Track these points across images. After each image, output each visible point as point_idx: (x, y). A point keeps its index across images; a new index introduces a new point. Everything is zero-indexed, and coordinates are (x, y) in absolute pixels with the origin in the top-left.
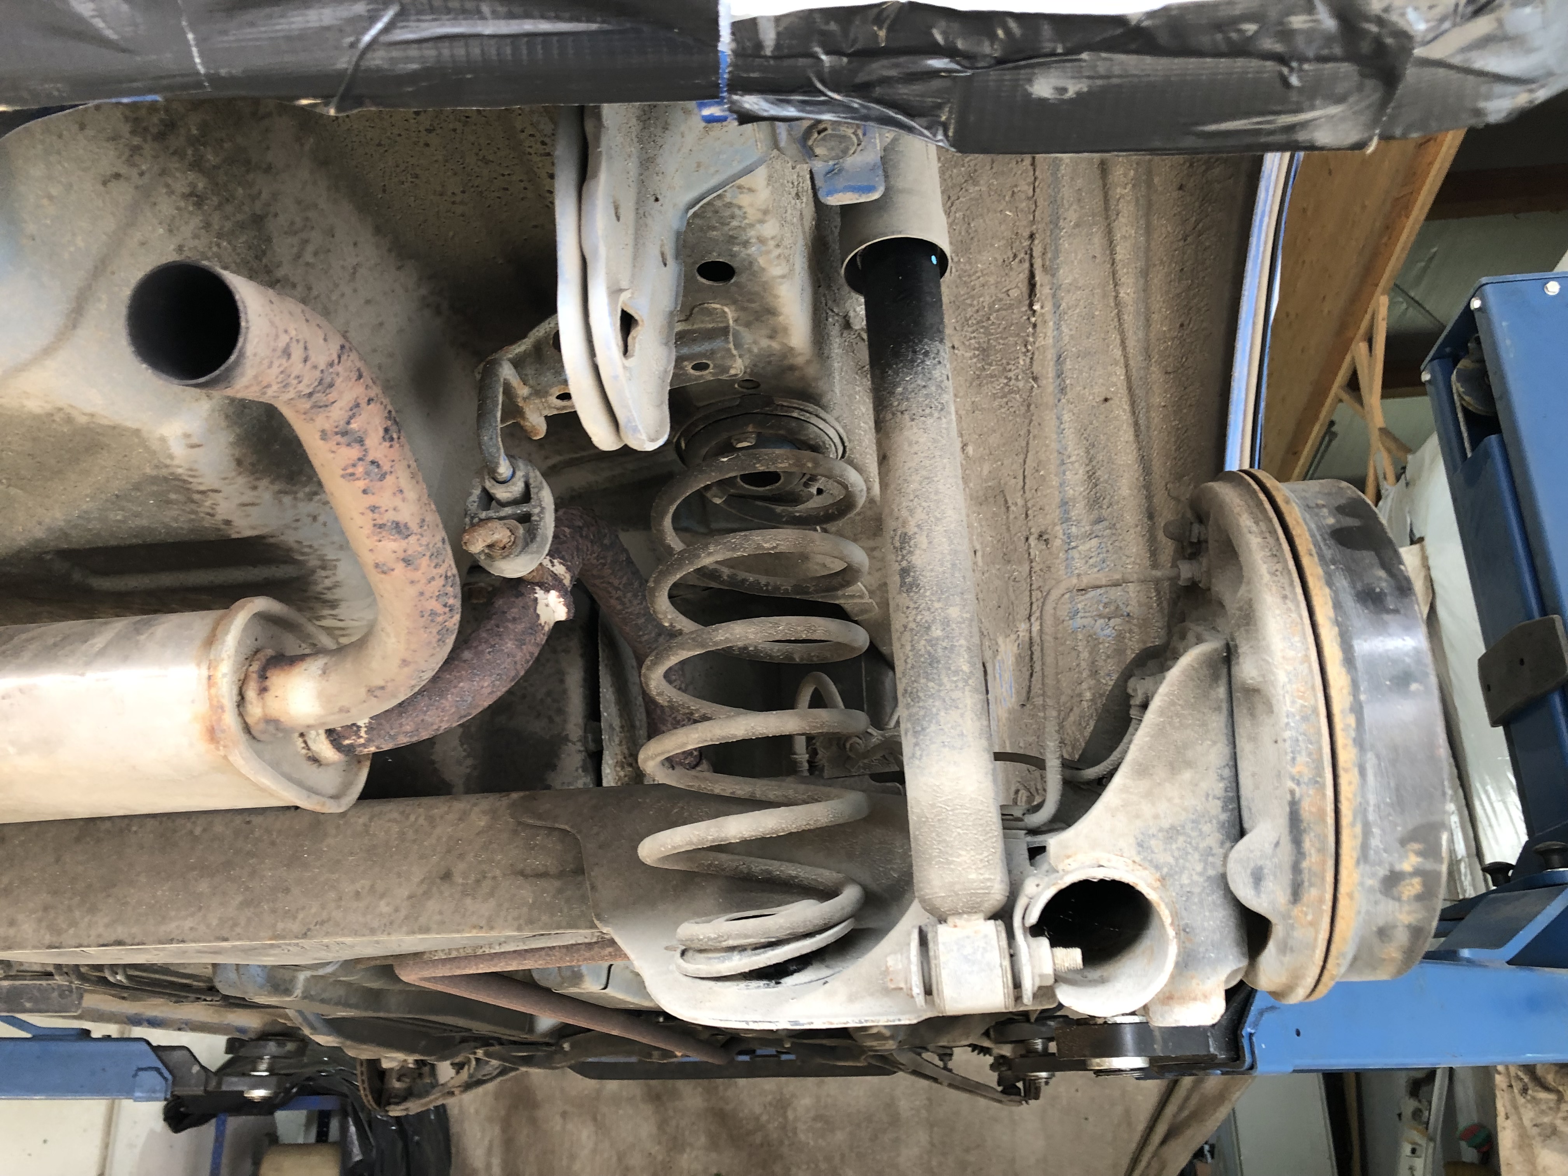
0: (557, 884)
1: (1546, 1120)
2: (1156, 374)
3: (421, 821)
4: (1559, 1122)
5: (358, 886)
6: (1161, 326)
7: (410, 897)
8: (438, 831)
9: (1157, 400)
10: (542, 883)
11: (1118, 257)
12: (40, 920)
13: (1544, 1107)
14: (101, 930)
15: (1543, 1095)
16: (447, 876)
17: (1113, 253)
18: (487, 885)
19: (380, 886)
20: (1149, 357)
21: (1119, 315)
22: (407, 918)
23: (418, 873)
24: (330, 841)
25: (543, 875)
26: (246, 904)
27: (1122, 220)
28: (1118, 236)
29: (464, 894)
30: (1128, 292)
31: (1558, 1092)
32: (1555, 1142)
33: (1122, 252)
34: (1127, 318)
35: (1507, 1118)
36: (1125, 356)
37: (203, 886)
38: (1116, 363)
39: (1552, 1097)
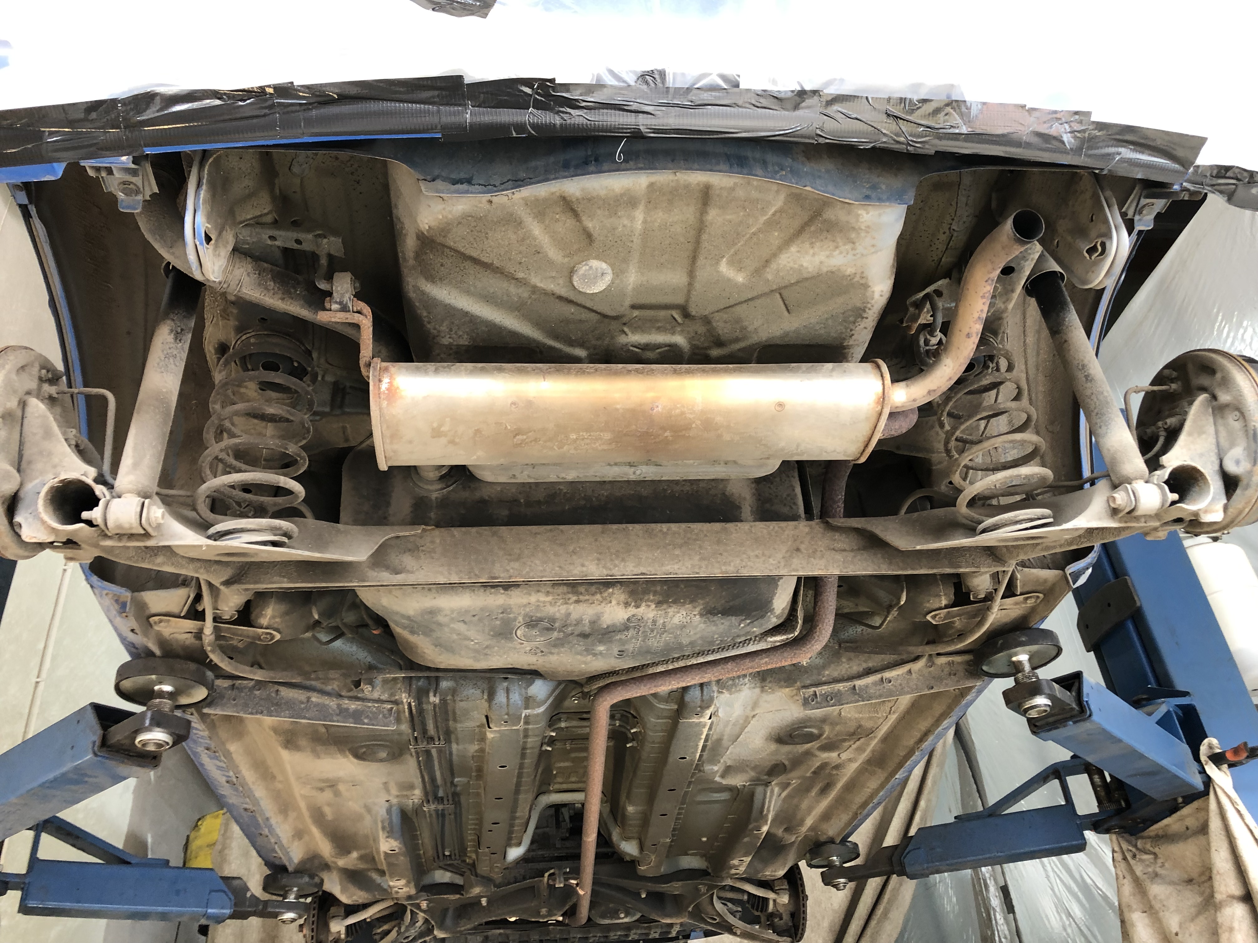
0: (852, 554)
1: (1150, 870)
2: (1041, 377)
3: (776, 528)
4: (1158, 870)
5: (757, 552)
6: (1043, 356)
7: (784, 558)
8: (786, 533)
9: (1041, 389)
10: (845, 553)
11: (1027, 324)
12: (598, 565)
13: (1147, 863)
14: (632, 568)
15: (1145, 857)
16: (798, 550)
17: (1025, 322)
18: (819, 554)
19: (766, 552)
20: (1038, 370)
21: (1025, 351)
22: (785, 565)
23: (784, 549)
24: (734, 535)
25: (844, 550)
26: (702, 559)
27: (1031, 308)
28: (1027, 316)
29: (809, 557)
30: (1030, 340)
31: (1155, 854)
32: (1158, 880)
33: (1029, 322)
34: (1029, 351)
35: (1124, 878)
36: (1027, 369)
37: (677, 552)
38: (1022, 371)
39: (1152, 856)
